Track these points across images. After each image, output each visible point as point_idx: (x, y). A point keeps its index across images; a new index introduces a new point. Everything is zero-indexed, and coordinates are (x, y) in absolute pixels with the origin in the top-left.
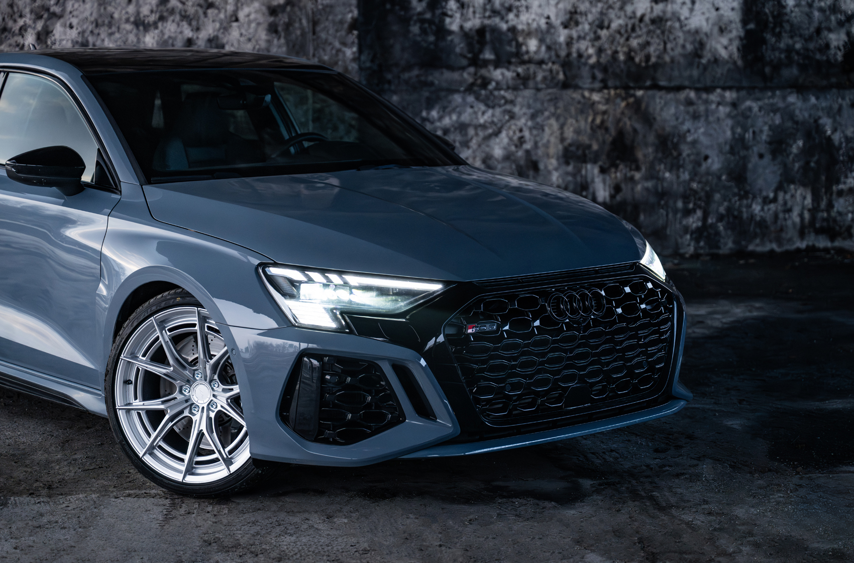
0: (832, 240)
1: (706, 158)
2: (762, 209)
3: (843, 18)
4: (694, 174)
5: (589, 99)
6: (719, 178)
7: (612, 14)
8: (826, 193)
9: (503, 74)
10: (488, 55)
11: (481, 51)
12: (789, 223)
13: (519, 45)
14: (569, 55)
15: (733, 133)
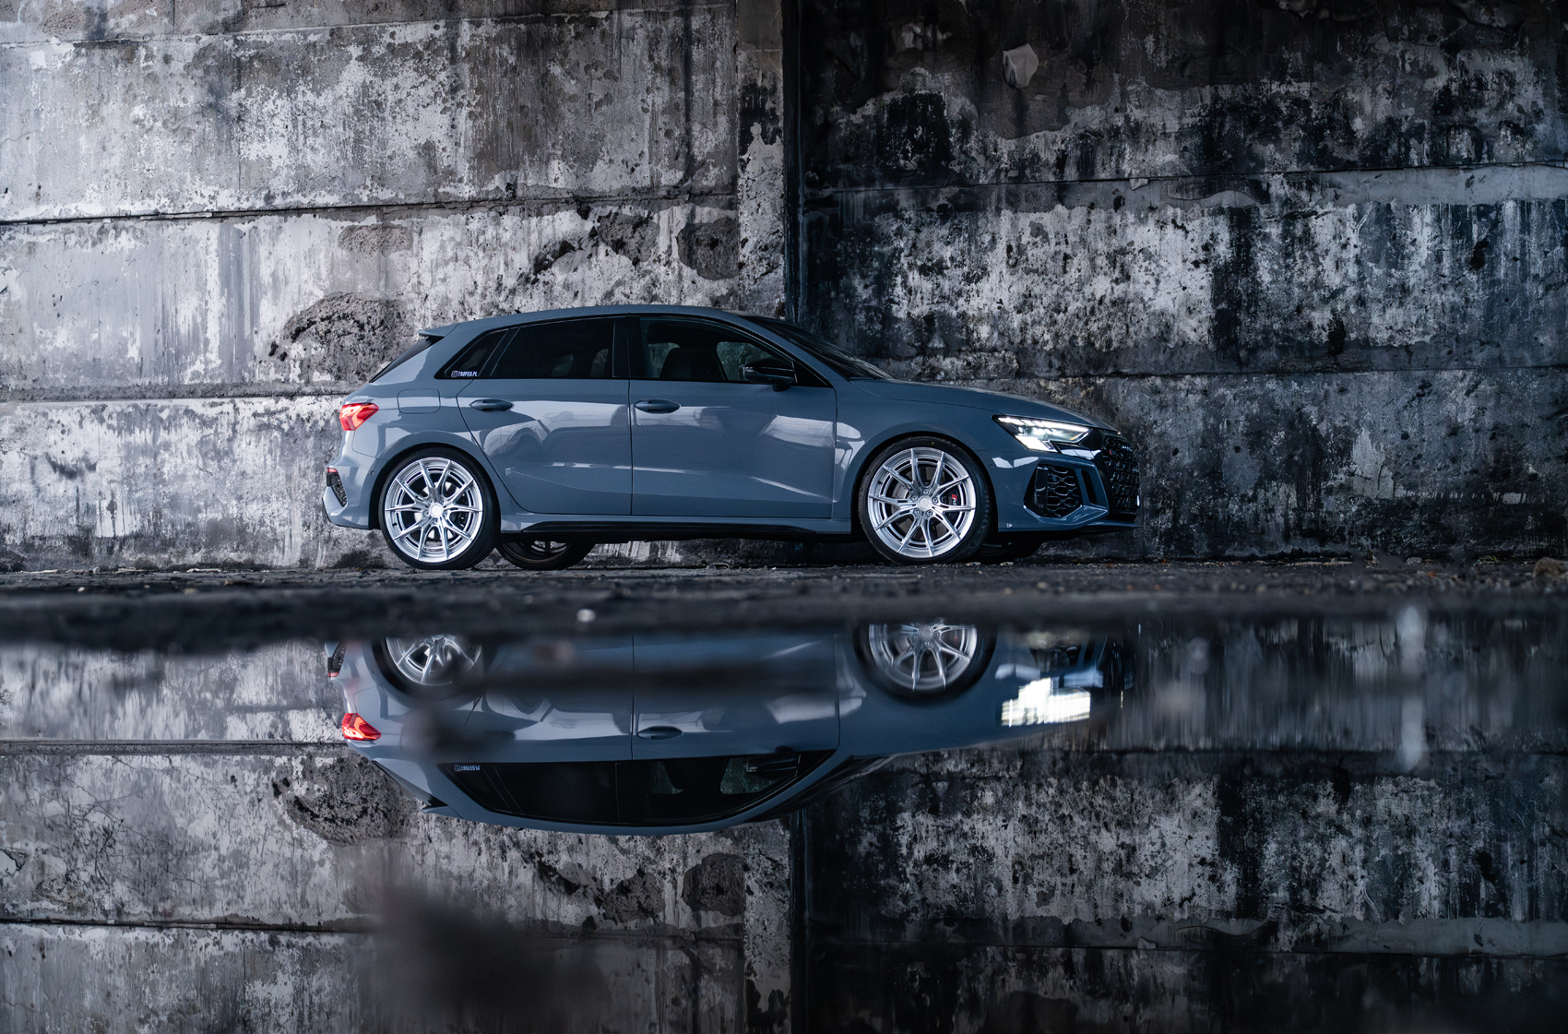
0: (1322, 545)
1: (1176, 452)
2: (1241, 507)
3: (1327, 294)
4: (1162, 470)
5: (1045, 388)
6: (1191, 474)
7: (1069, 296)
8: (1313, 490)
9: (952, 363)
10: (937, 343)
11: (929, 340)
12: (1272, 524)
13: (970, 332)
14: (1023, 341)
15: (1205, 423)
